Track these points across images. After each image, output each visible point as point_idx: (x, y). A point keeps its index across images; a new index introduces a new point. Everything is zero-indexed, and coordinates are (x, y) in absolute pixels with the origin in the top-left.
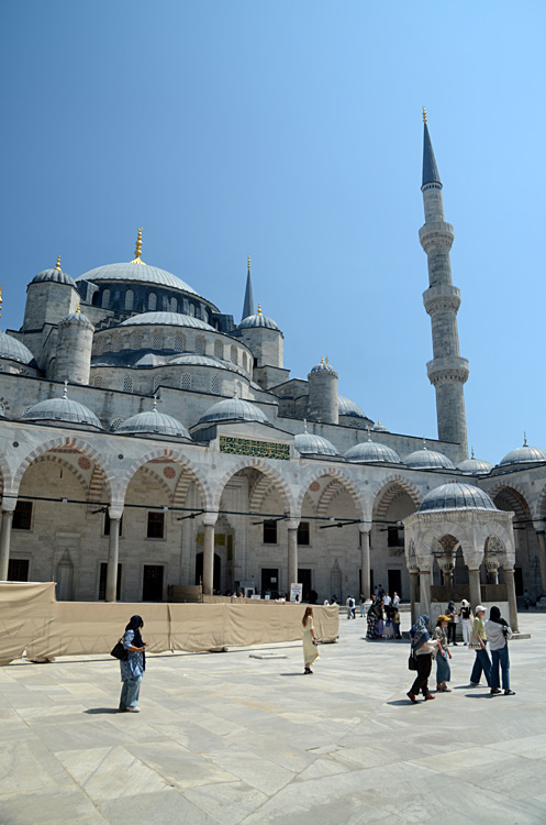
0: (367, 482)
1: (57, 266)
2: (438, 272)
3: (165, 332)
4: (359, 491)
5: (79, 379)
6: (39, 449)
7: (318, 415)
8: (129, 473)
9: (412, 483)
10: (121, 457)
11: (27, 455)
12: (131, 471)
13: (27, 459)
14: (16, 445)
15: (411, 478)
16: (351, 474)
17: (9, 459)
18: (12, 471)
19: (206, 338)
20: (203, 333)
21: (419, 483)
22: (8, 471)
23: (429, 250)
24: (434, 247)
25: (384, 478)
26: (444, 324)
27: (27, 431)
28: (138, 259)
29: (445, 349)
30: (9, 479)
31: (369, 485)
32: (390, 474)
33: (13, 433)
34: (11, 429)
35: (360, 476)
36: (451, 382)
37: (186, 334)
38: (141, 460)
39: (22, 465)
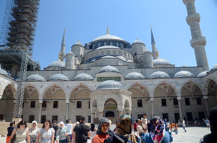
0: (151, 85)
1: (78, 41)
2: (189, 10)
3: (98, 51)
4: (148, 88)
5: (70, 68)
6: (47, 87)
7: (145, 66)
8: (70, 91)
9: (170, 83)
10: (68, 87)
11: (44, 89)
12: (71, 90)
13: (44, 90)
14: (41, 87)
15: (170, 81)
16: (144, 83)
17: (40, 91)
18: (41, 93)
19: (110, 50)
20: (109, 49)
21: (173, 83)
22: (40, 93)
23: (186, 4)
24: (187, 2)
25: (158, 82)
26: (194, 27)
27: (44, 83)
28: (108, 34)
29: (195, 35)
30: (40, 95)
31: (152, 86)
32: (161, 81)
33: (41, 84)
34: (40, 83)
35: (148, 83)
36: (198, 46)
37: (104, 51)
38: (73, 87)
39: (43, 92)
